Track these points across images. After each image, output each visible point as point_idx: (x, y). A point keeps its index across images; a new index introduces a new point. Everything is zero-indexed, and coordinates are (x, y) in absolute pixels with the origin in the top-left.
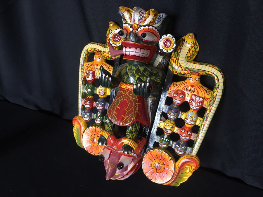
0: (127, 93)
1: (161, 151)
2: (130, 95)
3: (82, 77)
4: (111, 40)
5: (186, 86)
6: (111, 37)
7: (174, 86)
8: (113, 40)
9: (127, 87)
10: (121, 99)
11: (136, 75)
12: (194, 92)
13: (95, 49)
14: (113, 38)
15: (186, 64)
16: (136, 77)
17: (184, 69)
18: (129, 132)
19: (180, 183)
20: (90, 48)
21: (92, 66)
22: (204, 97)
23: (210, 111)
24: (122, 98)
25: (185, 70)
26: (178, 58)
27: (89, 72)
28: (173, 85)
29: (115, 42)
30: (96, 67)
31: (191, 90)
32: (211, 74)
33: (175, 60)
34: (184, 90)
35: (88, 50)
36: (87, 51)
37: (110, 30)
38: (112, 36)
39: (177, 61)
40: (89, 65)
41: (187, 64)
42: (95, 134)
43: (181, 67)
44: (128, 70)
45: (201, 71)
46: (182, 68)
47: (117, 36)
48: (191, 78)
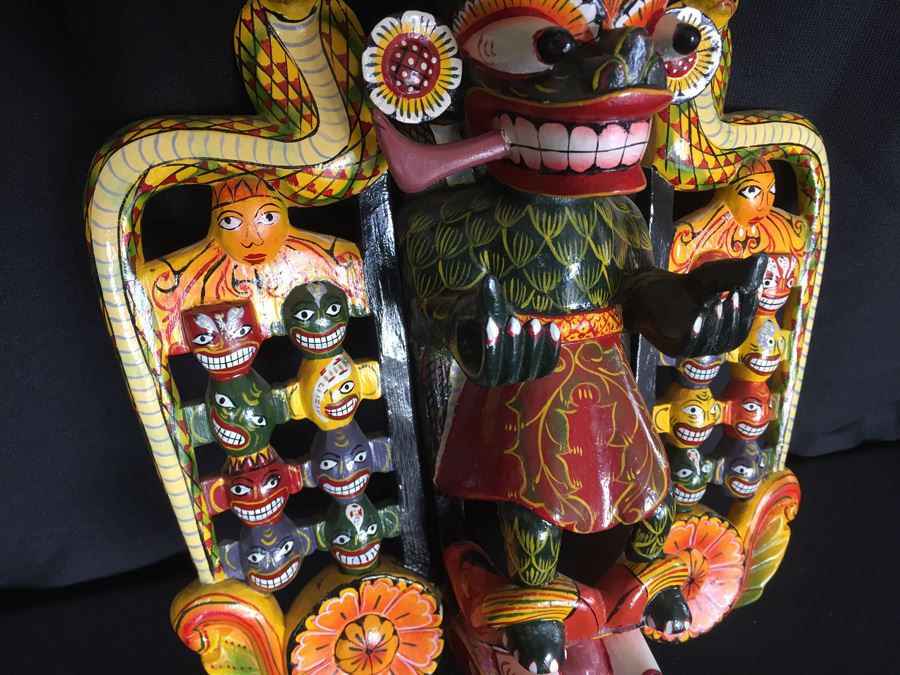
0: (576, 361)
1: (693, 523)
2: (595, 367)
3: (156, 363)
4: (376, 91)
5: (728, 230)
6: (372, 70)
7: (686, 243)
8: (392, 87)
9: (575, 331)
10: (567, 403)
11: (600, 258)
12: (758, 240)
13: (211, 165)
14: (385, 76)
15: (726, 134)
16: (603, 268)
17: (722, 159)
18: (660, 536)
19: (763, 585)
20: (167, 164)
21: (216, 276)
22: (788, 251)
23: (811, 295)
24: (566, 398)
25: (728, 163)
26: (693, 115)
27: (219, 317)
28: (679, 240)
29: (409, 97)
30: (245, 271)
31: (747, 238)
32: (799, 150)
33: (685, 127)
34: (724, 249)
35: (149, 181)
36: (141, 186)
37: (272, 19)
38: (379, 60)
39: (694, 130)
40: (187, 277)
41: (729, 132)
42: (363, 618)
43: (714, 154)
44: (555, 241)
45: (770, 148)
46: (716, 156)
47: (411, 61)
48: (757, 191)
